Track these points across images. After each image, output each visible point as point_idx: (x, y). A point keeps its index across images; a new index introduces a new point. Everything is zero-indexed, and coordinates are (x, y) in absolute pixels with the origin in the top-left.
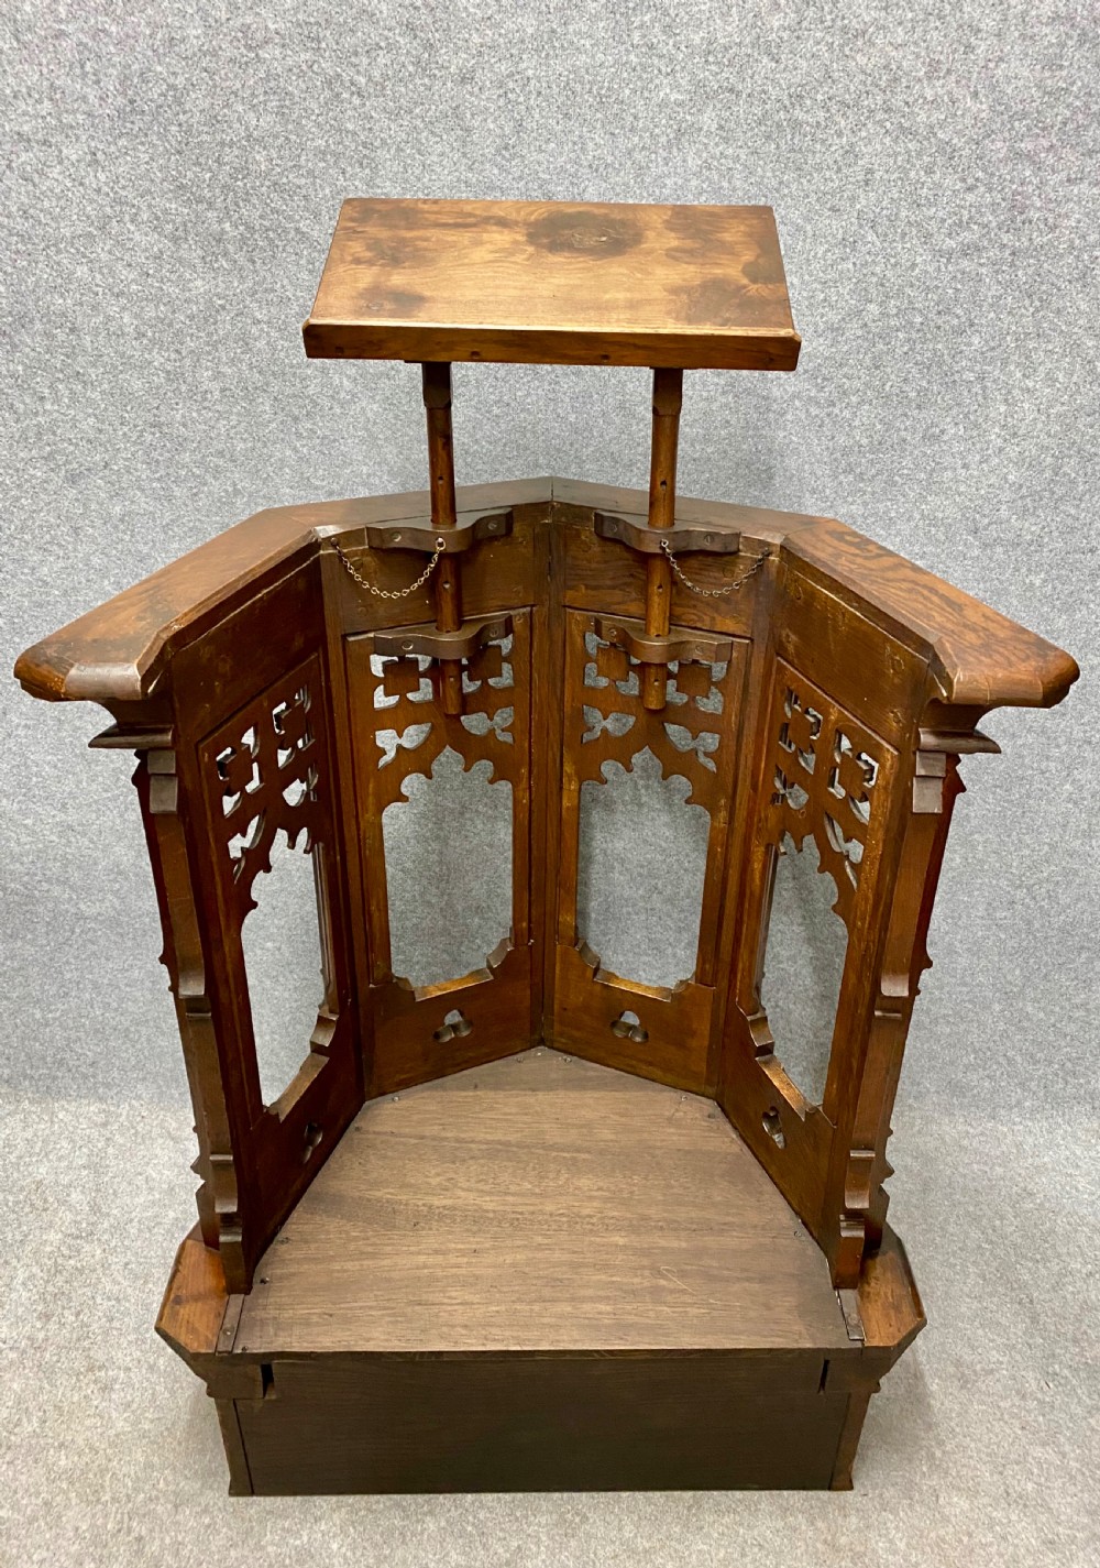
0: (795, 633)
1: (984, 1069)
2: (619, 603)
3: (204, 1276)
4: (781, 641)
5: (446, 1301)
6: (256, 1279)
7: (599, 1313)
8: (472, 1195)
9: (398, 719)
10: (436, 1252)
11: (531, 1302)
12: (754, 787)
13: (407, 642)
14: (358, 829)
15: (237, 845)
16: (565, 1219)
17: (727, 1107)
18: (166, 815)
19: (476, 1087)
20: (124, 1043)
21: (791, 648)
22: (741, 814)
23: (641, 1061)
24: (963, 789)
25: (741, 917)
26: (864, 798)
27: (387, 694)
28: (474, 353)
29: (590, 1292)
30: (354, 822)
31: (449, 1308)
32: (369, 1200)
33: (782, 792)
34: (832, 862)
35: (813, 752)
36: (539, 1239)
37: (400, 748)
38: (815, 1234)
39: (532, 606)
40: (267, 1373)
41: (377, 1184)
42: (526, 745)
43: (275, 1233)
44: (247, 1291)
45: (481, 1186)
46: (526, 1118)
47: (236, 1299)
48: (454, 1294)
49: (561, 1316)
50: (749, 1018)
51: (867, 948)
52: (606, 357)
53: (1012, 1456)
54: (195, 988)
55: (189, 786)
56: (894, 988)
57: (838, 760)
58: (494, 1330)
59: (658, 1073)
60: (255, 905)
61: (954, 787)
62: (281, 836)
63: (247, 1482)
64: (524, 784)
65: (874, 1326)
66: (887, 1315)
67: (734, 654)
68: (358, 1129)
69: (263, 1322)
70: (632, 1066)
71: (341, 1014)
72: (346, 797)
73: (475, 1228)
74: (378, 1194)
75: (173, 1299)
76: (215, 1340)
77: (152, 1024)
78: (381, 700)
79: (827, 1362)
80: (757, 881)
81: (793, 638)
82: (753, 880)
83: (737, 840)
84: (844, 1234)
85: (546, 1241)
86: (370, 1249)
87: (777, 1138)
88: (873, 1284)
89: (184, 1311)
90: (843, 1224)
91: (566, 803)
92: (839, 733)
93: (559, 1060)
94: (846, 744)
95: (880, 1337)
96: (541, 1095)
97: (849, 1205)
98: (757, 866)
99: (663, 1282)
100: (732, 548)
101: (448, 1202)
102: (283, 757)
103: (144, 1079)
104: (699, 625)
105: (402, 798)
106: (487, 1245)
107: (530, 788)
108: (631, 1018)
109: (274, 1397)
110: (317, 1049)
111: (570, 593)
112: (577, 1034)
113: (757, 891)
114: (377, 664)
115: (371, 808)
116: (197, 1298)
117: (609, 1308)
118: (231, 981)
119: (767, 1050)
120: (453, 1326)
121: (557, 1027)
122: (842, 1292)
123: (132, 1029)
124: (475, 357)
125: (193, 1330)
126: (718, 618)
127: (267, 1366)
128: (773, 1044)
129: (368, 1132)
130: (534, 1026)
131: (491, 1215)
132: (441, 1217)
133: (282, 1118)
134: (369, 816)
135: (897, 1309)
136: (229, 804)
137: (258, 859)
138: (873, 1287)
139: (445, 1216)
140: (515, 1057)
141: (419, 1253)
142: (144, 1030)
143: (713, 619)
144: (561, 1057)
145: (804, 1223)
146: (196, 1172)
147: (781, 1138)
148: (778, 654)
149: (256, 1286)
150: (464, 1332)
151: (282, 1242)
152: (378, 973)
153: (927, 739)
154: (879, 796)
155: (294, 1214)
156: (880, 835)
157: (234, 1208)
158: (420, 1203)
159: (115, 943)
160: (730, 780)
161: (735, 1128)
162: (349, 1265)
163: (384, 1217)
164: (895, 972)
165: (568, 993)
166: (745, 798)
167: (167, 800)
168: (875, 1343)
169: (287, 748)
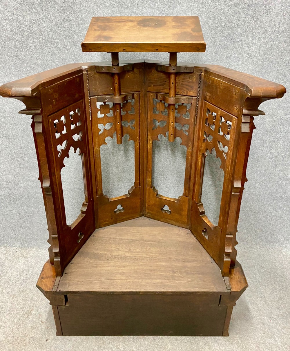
0: (209, 92)
2: (162, 90)
3: (50, 272)
4: (205, 96)
5: (115, 279)
6: (65, 273)
7: (158, 282)
8: (123, 252)
9: (103, 121)
10: (113, 266)
11: (139, 279)
12: (199, 139)
13: (106, 99)
14: (94, 152)
15: (59, 148)
16: (148, 258)
17: (192, 231)
18: (39, 133)
19: (125, 226)
21: (208, 97)
22: (195, 147)
23: (169, 219)
24: (255, 128)
25: (196, 176)
26: (228, 134)
27: (101, 114)
28: (124, 50)
29: (155, 277)
30: (92, 149)
31: (117, 280)
32: (96, 253)
33: (206, 138)
34: (220, 154)
35: (214, 125)
36: (142, 263)
37: (104, 129)
38: (217, 262)
39: (139, 91)
40: (66, 297)
41: (97, 249)
42: (138, 130)
43: (70, 261)
44: (62, 275)
45: (125, 250)
46: (138, 234)
47: (59, 278)
48: (118, 277)
49: (147, 283)
50: (198, 204)
51: (230, 175)
54: (47, 184)
55: (46, 127)
56: (237, 184)
57: (221, 125)
58: (129, 286)
59: (174, 223)
60: (64, 166)
61: (253, 127)
62: (72, 148)
63: (61, 332)
64: (138, 142)
65: (234, 286)
66: (237, 284)
67: (193, 102)
68: (93, 236)
69: (66, 284)
70: (167, 221)
71: (89, 203)
72: (90, 141)
73: (124, 260)
74: (98, 252)
75: (42, 278)
76: (52, 288)
78: (100, 115)
79: (221, 296)
80: (200, 165)
81: (208, 94)
82: (198, 165)
83: (194, 154)
84: (225, 260)
85: (143, 264)
86: (95, 266)
87: (206, 237)
88: (233, 275)
89: (44, 280)
90: (225, 257)
91: (149, 147)
92: (221, 117)
93: (147, 220)
94: (223, 120)
95: (236, 288)
96: (142, 228)
97: (226, 251)
98: (200, 161)
99: (175, 274)
100: (192, 71)
101: (117, 254)
102: (73, 127)
104: (183, 94)
105: (105, 143)
106: (127, 265)
107: (139, 143)
108: (166, 208)
109: (68, 305)
110: (83, 212)
111: (149, 88)
112: (152, 212)
113: (200, 169)
114: (98, 104)
115: (97, 146)
116: (47, 277)
117: (160, 281)
118: (58, 186)
119: (203, 213)
120: (117, 285)
121: (147, 211)
122: (225, 277)
125: (46, 285)
126: (188, 91)
127: (66, 296)
128: (204, 211)
129: (96, 237)
130: (141, 210)
131: (128, 257)
132: (115, 258)
133: (72, 229)
134: (96, 148)
135: (240, 282)
136: (58, 135)
137: (66, 153)
138: (233, 276)
139: (116, 257)
140: (136, 219)
141: (109, 267)
143: (187, 92)
144: (148, 219)
145: (214, 260)
146: (48, 242)
147: (207, 237)
148: (205, 100)
149: (64, 274)
150: (120, 287)
151: (72, 264)
152: (99, 193)
153: (245, 111)
154: (232, 132)
155: (75, 257)
156: (233, 142)
157: (58, 251)
158: (109, 254)
160: (192, 137)
161: (195, 236)
162: (89, 270)
163: (99, 257)
164: (237, 180)
165: (150, 201)
166: (196, 142)
167: (39, 129)
168: (234, 290)
169: (74, 124)
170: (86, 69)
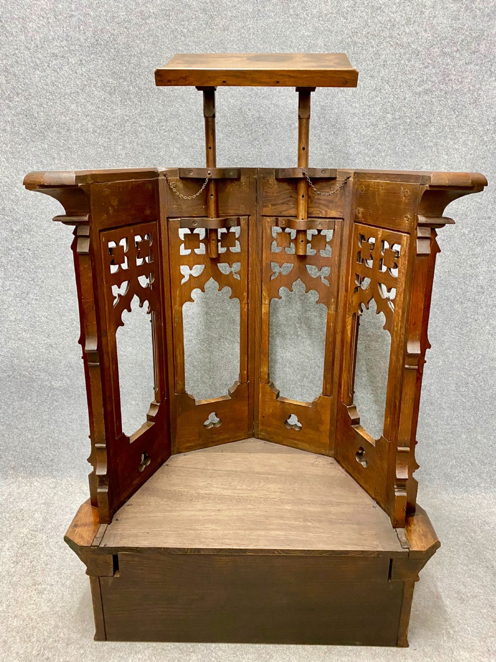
0: (361, 207)
1: (460, 468)
2: (286, 211)
3: (89, 517)
4: (356, 215)
5: (204, 529)
6: (114, 518)
7: (278, 535)
8: (218, 490)
9: (192, 260)
10: (201, 510)
11: (245, 530)
12: (346, 290)
13: (194, 222)
14: (172, 314)
15: (116, 291)
16: (262, 499)
17: (339, 459)
18: (84, 254)
19: (222, 451)
20: (67, 450)
21: (360, 215)
22: (341, 304)
23: (298, 440)
24: (440, 251)
25: (343, 357)
26: (396, 266)
27: (186, 248)
28: (224, 82)
29: (274, 527)
30: (170, 309)
31: (206, 531)
32: (170, 491)
33: (359, 285)
34: (382, 305)
35: (372, 259)
36: (251, 506)
37: (191, 275)
38: (383, 506)
39: (249, 216)
41: (174, 485)
42: (246, 282)
43: (124, 502)
44: (109, 522)
45: (222, 486)
46: (245, 463)
47: (103, 527)
48: (208, 526)
49: (260, 536)
50: (348, 407)
51: (400, 337)
52: (278, 82)
53: (490, 634)
54: (92, 346)
56: (413, 348)
57: (383, 254)
58: (227, 541)
59: (307, 446)
60: (123, 324)
61: (436, 249)
62: (136, 299)
63: (104, 633)
64: (245, 301)
65: (414, 542)
66: (421, 539)
67: (336, 227)
69: (116, 535)
70: (295, 444)
71: (162, 403)
72: (167, 295)
73: (219, 502)
74: (174, 488)
75: (75, 525)
76: (91, 541)
77: (79, 441)
78: (184, 251)
79: (391, 561)
80: (349, 335)
81: (361, 210)
82: (347, 335)
83: (340, 318)
84: (397, 494)
85: (253, 507)
86: (169, 509)
87: (363, 464)
88: (413, 526)
89: (78, 530)
90: (396, 490)
91: (263, 311)
92: (383, 242)
93: (260, 443)
94: (387, 245)
95: (418, 545)
96: (252, 455)
97: (398, 476)
98: (349, 328)
99: (309, 524)
100: (333, 176)
101: (208, 492)
102: (139, 262)
103: (74, 467)
104: (320, 216)
105: (191, 300)
106: (225, 508)
107: (248, 303)
108: (293, 420)
109: (118, 576)
110: (150, 418)
111: (265, 209)
112: (269, 429)
113: (349, 341)
114: (183, 232)
115: (178, 303)
116: (85, 525)
117: (283, 533)
119: (357, 422)
120: (206, 538)
121: (260, 427)
122: (398, 529)
123: (71, 443)
124: (224, 83)
125: (82, 537)
126: (329, 211)
127: (116, 557)
128: (359, 419)
129: (171, 466)
130: (250, 427)
131: (227, 497)
132: (203, 498)
133: (131, 442)
134: (176, 307)
135: (425, 536)
137: (125, 303)
138: (413, 527)
139: (207, 497)
140: (241, 441)
141: (192, 511)
142: (76, 444)
143: (326, 211)
144: (262, 442)
145: (377, 503)
146: (89, 462)
147: (365, 463)
148: (355, 222)
149: (114, 521)
150: (212, 541)
151: (128, 505)
152: (179, 387)
153: (422, 219)
154: (402, 260)
155: (135, 495)
156: (403, 279)
157: (105, 473)
158: (194, 492)
159: (66, 401)
160: (336, 289)
161: (343, 468)
162: (159, 514)
163: (176, 497)
164: (413, 341)
165: (266, 408)
166: (343, 297)
167: (84, 247)
168: (415, 549)
169: (141, 258)
170: (163, 172)
